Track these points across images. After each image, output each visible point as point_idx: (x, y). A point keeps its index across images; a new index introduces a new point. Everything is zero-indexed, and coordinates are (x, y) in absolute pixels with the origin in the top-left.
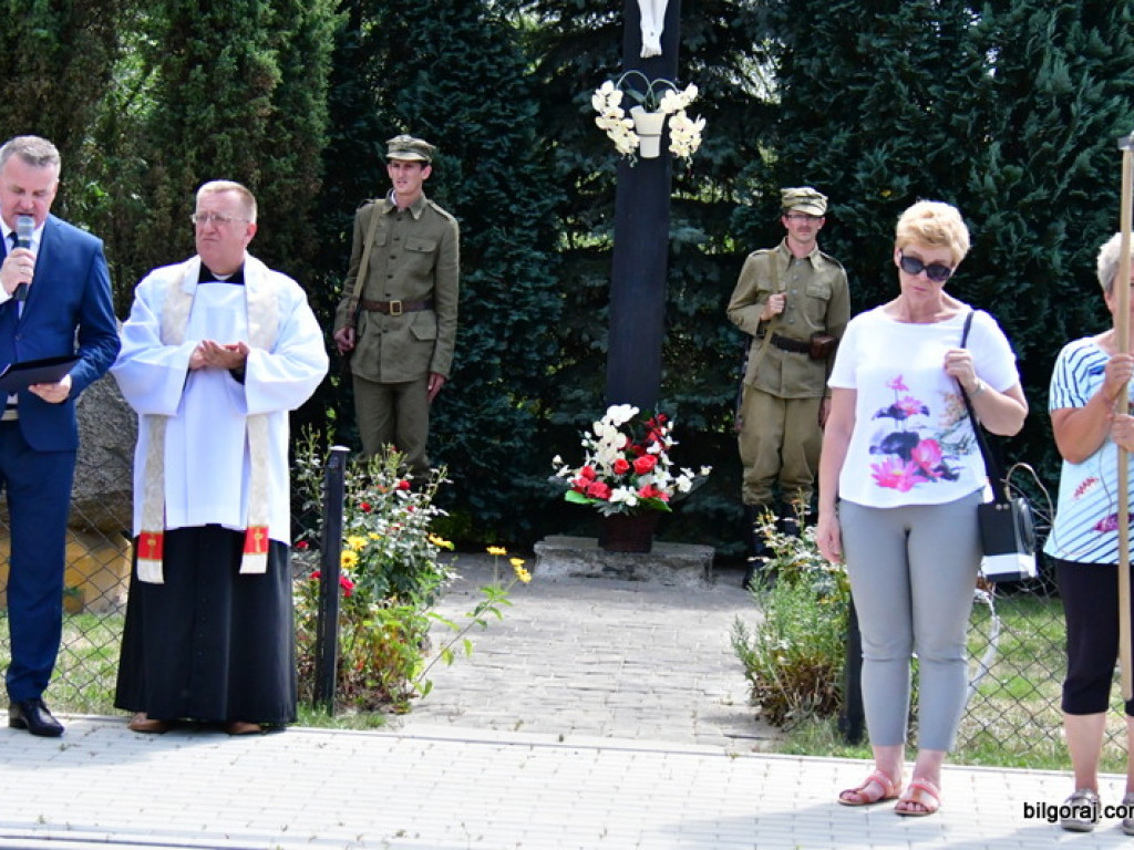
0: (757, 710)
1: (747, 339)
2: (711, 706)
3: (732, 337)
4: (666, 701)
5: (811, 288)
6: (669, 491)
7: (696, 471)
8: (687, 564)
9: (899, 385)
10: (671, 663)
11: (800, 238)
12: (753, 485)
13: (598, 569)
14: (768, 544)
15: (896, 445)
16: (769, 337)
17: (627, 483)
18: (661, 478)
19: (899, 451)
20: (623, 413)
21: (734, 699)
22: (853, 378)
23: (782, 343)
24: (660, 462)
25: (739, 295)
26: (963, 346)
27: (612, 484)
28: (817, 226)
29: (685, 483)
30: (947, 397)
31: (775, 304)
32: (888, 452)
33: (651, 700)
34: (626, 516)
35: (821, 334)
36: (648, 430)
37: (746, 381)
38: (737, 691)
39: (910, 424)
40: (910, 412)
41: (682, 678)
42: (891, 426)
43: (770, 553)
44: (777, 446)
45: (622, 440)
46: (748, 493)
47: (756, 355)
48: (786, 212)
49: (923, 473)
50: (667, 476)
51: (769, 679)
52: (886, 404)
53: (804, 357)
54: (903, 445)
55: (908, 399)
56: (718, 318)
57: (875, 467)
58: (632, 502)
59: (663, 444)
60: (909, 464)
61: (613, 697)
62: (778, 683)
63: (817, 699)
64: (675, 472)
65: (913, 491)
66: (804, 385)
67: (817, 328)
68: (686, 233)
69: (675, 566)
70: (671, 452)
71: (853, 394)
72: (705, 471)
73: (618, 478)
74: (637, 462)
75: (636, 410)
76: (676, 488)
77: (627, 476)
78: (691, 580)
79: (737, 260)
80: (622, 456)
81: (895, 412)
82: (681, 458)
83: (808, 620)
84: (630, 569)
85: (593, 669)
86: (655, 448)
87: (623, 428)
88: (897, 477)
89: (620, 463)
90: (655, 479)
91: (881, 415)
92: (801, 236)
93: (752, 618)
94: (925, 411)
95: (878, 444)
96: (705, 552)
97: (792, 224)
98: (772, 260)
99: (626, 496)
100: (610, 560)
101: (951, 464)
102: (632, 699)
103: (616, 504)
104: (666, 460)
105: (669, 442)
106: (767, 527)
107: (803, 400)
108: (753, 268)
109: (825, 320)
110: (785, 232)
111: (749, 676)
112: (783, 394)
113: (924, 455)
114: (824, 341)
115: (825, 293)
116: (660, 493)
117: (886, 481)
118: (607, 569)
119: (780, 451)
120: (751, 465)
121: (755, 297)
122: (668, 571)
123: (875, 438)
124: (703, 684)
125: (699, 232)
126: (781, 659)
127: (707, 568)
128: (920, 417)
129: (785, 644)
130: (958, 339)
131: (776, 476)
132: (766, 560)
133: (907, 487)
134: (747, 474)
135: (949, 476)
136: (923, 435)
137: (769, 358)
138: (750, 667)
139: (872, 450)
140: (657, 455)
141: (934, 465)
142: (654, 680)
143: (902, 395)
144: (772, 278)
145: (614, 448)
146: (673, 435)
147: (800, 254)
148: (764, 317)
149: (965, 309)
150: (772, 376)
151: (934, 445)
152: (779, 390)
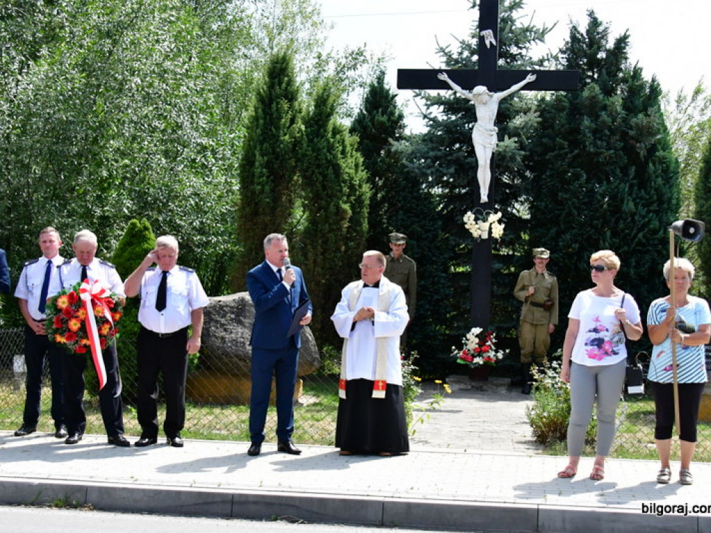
0: (535, 439)
1: (521, 303)
2: (518, 438)
3: (515, 302)
4: (501, 436)
5: (544, 284)
6: (494, 359)
7: (504, 351)
8: (501, 385)
9: (597, 320)
10: (501, 422)
11: (540, 268)
12: (525, 355)
13: (469, 387)
14: (535, 377)
15: (596, 343)
16: (529, 302)
17: (479, 356)
18: (492, 354)
19: (597, 345)
20: (477, 330)
21: (526, 434)
22: (579, 316)
23: (535, 304)
24: (491, 348)
25: (518, 288)
26: (622, 307)
27: (473, 356)
28: (545, 262)
29: (500, 355)
30: (614, 326)
31: (531, 290)
32: (592, 345)
33: (495, 436)
34: (479, 367)
35: (548, 301)
36: (486, 337)
37: (521, 318)
38: (528, 432)
39: (601, 335)
40: (601, 330)
41: (505, 427)
42: (594, 335)
43: (536, 380)
44: (532, 341)
45: (477, 340)
46: (523, 359)
47: (524, 309)
48: (534, 257)
49: (607, 353)
50: (494, 353)
51: (540, 427)
52: (592, 327)
53: (542, 309)
54: (599, 343)
55: (600, 325)
57: (587, 350)
58: (481, 363)
59: (492, 341)
60: (601, 350)
61: (482, 435)
62: (543, 428)
63: (558, 435)
64: (496, 351)
65: (602, 360)
66: (542, 319)
67: (546, 298)
68: (497, 266)
69: (497, 386)
70: (494, 344)
71: (578, 322)
72: (507, 351)
73: (476, 354)
74: (483, 348)
75: (482, 330)
76: (497, 357)
77: (479, 353)
78: (503, 391)
80: (477, 346)
81: (596, 330)
82: (498, 347)
83: (554, 405)
84: (481, 387)
85: (473, 424)
86: (489, 343)
87: (477, 336)
88: (596, 355)
89: (477, 349)
90: (489, 354)
91: (590, 331)
92: (541, 265)
93: (531, 404)
94: (607, 330)
95: (588, 342)
96: (508, 380)
97: (537, 261)
98: (530, 274)
99: (479, 360)
100: (473, 384)
101: (615, 349)
102: (489, 435)
103: (476, 363)
104: (493, 347)
105: (494, 341)
107: (542, 325)
108: (523, 278)
109: (549, 296)
110: (534, 264)
111: (532, 426)
112: (535, 323)
113: (607, 347)
114: (550, 303)
115: (549, 286)
116: (491, 359)
117: (592, 356)
118: (473, 387)
119: (534, 343)
120: (524, 349)
121: (524, 288)
122: (495, 387)
123: (587, 340)
124: (514, 429)
125: (501, 265)
126: (544, 420)
127: (508, 386)
128: (605, 333)
129: (545, 414)
130: (620, 304)
131: (533, 352)
132: (534, 383)
133: (600, 359)
134: (522, 352)
135: (615, 353)
136: (606, 339)
137: (529, 310)
138: (532, 423)
139: (586, 344)
140: (489, 346)
141: (610, 350)
142: (495, 428)
143: (598, 324)
144: (530, 281)
145: (474, 343)
146: (495, 338)
147: (540, 272)
148: (527, 295)
149: (622, 293)
150: (530, 316)
151: (610, 342)
152: (533, 321)
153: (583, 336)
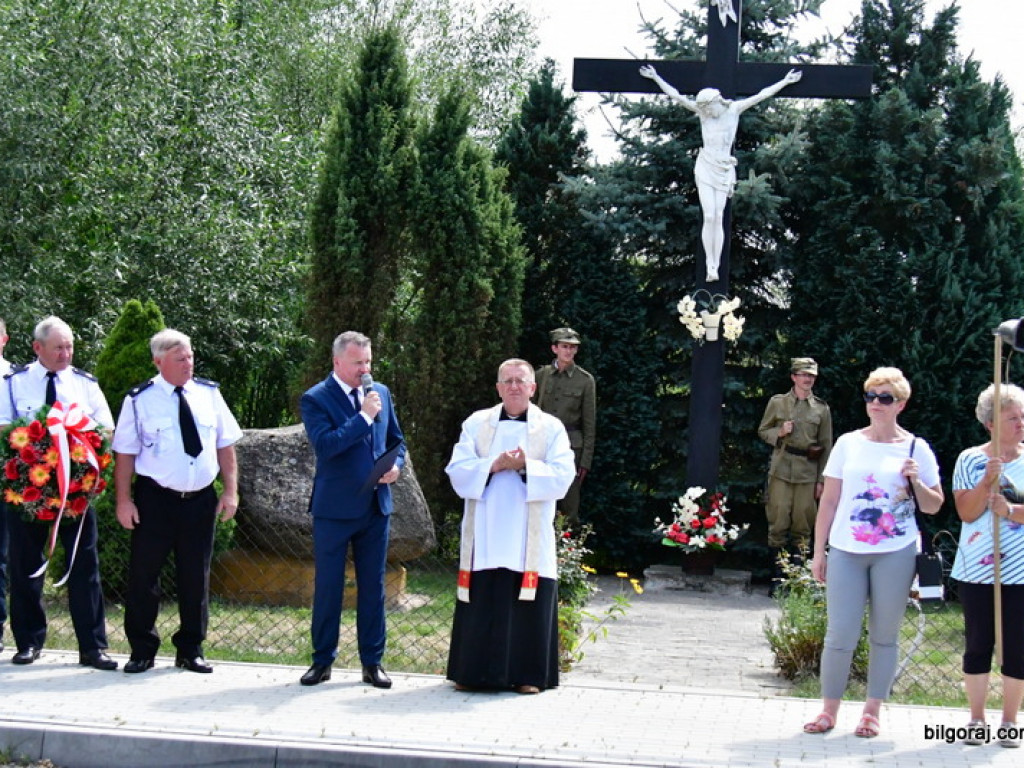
0: (778, 670)
1: (770, 448)
2: (751, 668)
3: (761, 447)
4: (724, 665)
5: (809, 418)
6: (724, 539)
7: (741, 526)
8: (736, 582)
9: (870, 480)
10: (726, 642)
11: (802, 387)
12: (774, 535)
13: (682, 585)
14: (785, 571)
15: (868, 516)
16: (783, 447)
17: (699, 533)
18: (720, 531)
19: (870, 520)
20: (696, 492)
21: (765, 663)
22: (841, 472)
23: (792, 450)
24: (719, 522)
25: (765, 422)
26: (911, 456)
27: (690, 534)
28: (813, 381)
29: (734, 533)
30: (899, 489)
31: (787, 427)
32: (862, 520)
33: (714, 664)
34: (698, 553)
35: (815, 445)
36: (712, 502)
37: (771, 473)
38: (766, 659)
39: (877, 503)
40: (878, 496)
41: (733, 651)
42: (865, 504)
43: (786, 576)
44: (788, 511)
45: (696, 508)
46: (771, 540)
47: (776, 458)
48: (795, 372)
49: (886, 533)
50: (723, 530)
51: (786, 652)
52: (862, 491)
53: (804, 459)
54: (873, 516)
55: (876, 488)
56: (754, 435)
57: (853, 528)
58: (702, 545)
59: (720, 510)
60: (877, 528)
61: (692, 662)
62: (791, 654)
64: (728, 527)
65: (879, 545)
66: (805, 475)
67: (812, 441)
68: (734, 385)
69: (728, 583)
70: (725, 515)
71: (840, 482)
72: (746, 526)
73: (694, 531)
74: (705, 521)
75: (704, 490)
76: (728, 537)
77: (699, 529)
78: (738, 592)
79: (764, 400)
80: (696, 518)
81: (868, 496)
82: (731, 519)
83: (809, 617)
84: (701, 585)
85: (680, 645)
86: (716, 513)
87: (696, 501)
88: (869, 536)
89: (695, 522)
90: (716, 531)
91: (859, 497)
92: (807, 387)
93: (775, 614)
94: (886, 496)
95: (856, 515)
96: (746, 575)
97: (798, 379)
98: (785, 400)
99: (698, 541)
100: (688, 579)
101: (899, 526)
102: (703, 664)
103: (693, 546)
104: (722, 520)
105: (724, 509)
106: (784, 560)
107: (804, 484)
108: (773, 406)
109: (817, 437)
110: (793, 384)
111: (773, 650)
112: (792, 481)
113: (886, 522)
114: (817, 449)
115: (817, 420)
116: (718, 540)
117: (860, 537)
118: (687, 585)
119: (791, 514)
120: (772, 523)
121: (775, 423)
122: (724, 586)
123: (855, 511)
124: (746, 654)
125: (741, 385)
126: (793, 640)
127: (747, 584)
128: (883, 500)
129: (795, 631)
130: (908, 453)
131: (789, 529)
132: (783, 580)
133: (875, 542)
134: (771, 528)
135: (899, 533)
136: (885, 510)
137: (783, 459)
138: (774, 644)
139: (852, 518)
140: (717, 517)
141: (892, 528)
142: (716, 652)
143: (872, 486)
144: (785, 411)
145: (691, 513)
146: (727, 505)
147: (802, 397)
148: (780, 435)
149: (910, 437)
150: (785, 469)
151: (890, 516)
152: (790, 478)
153: (848, 505)
